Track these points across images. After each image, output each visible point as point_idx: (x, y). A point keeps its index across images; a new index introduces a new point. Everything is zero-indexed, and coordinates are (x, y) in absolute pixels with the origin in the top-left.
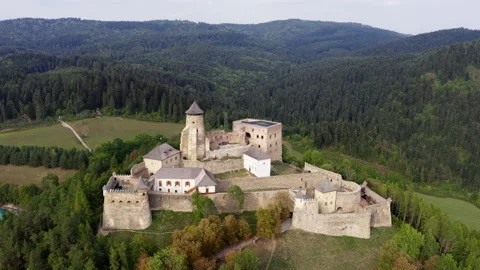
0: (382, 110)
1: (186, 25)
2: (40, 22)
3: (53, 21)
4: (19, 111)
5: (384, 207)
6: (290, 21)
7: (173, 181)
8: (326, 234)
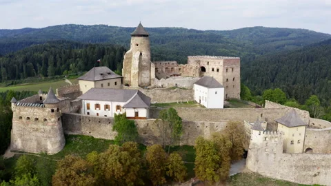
2: (80, 27)
4: (37, 71)
6: (256, 28)
7: (102, 104)
8: (293, 181)
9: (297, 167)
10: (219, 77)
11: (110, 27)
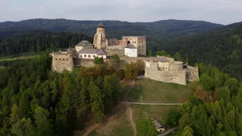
0: (210, 54)
1: (118, 22)
3: (53, 20)
5: (194, 71)
6: (170, 20)
7: (87, 55)
8: (162, 81)
9: (164, 76)
10: (136, 45)
11: (68, 20)
